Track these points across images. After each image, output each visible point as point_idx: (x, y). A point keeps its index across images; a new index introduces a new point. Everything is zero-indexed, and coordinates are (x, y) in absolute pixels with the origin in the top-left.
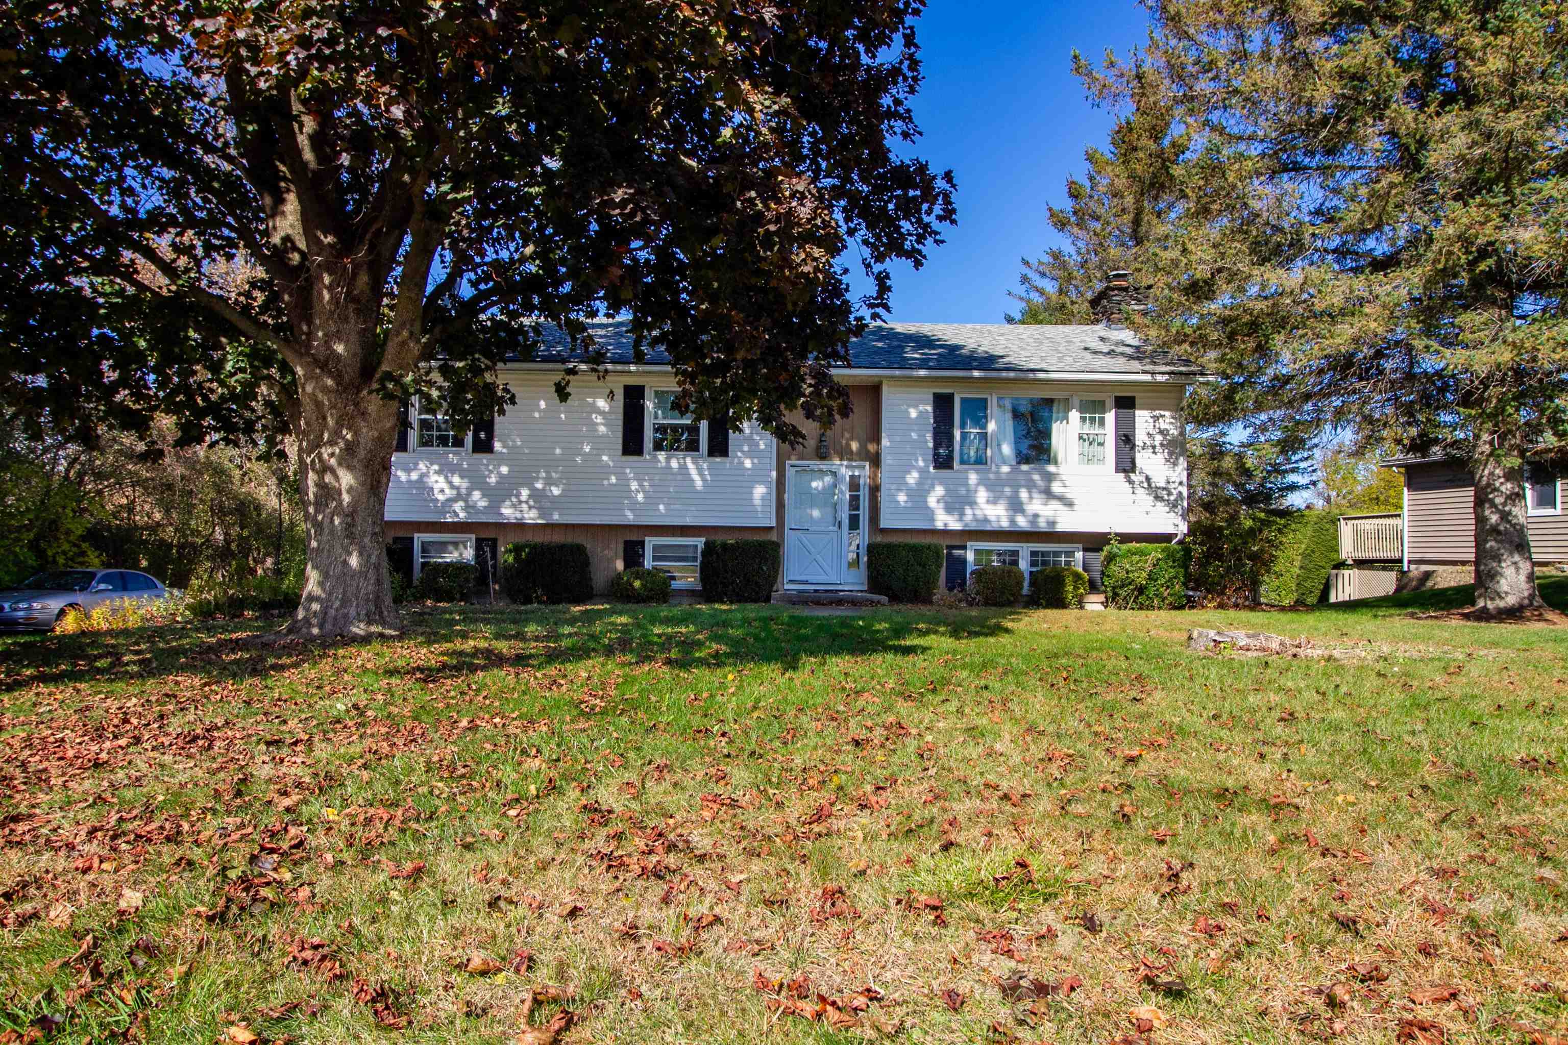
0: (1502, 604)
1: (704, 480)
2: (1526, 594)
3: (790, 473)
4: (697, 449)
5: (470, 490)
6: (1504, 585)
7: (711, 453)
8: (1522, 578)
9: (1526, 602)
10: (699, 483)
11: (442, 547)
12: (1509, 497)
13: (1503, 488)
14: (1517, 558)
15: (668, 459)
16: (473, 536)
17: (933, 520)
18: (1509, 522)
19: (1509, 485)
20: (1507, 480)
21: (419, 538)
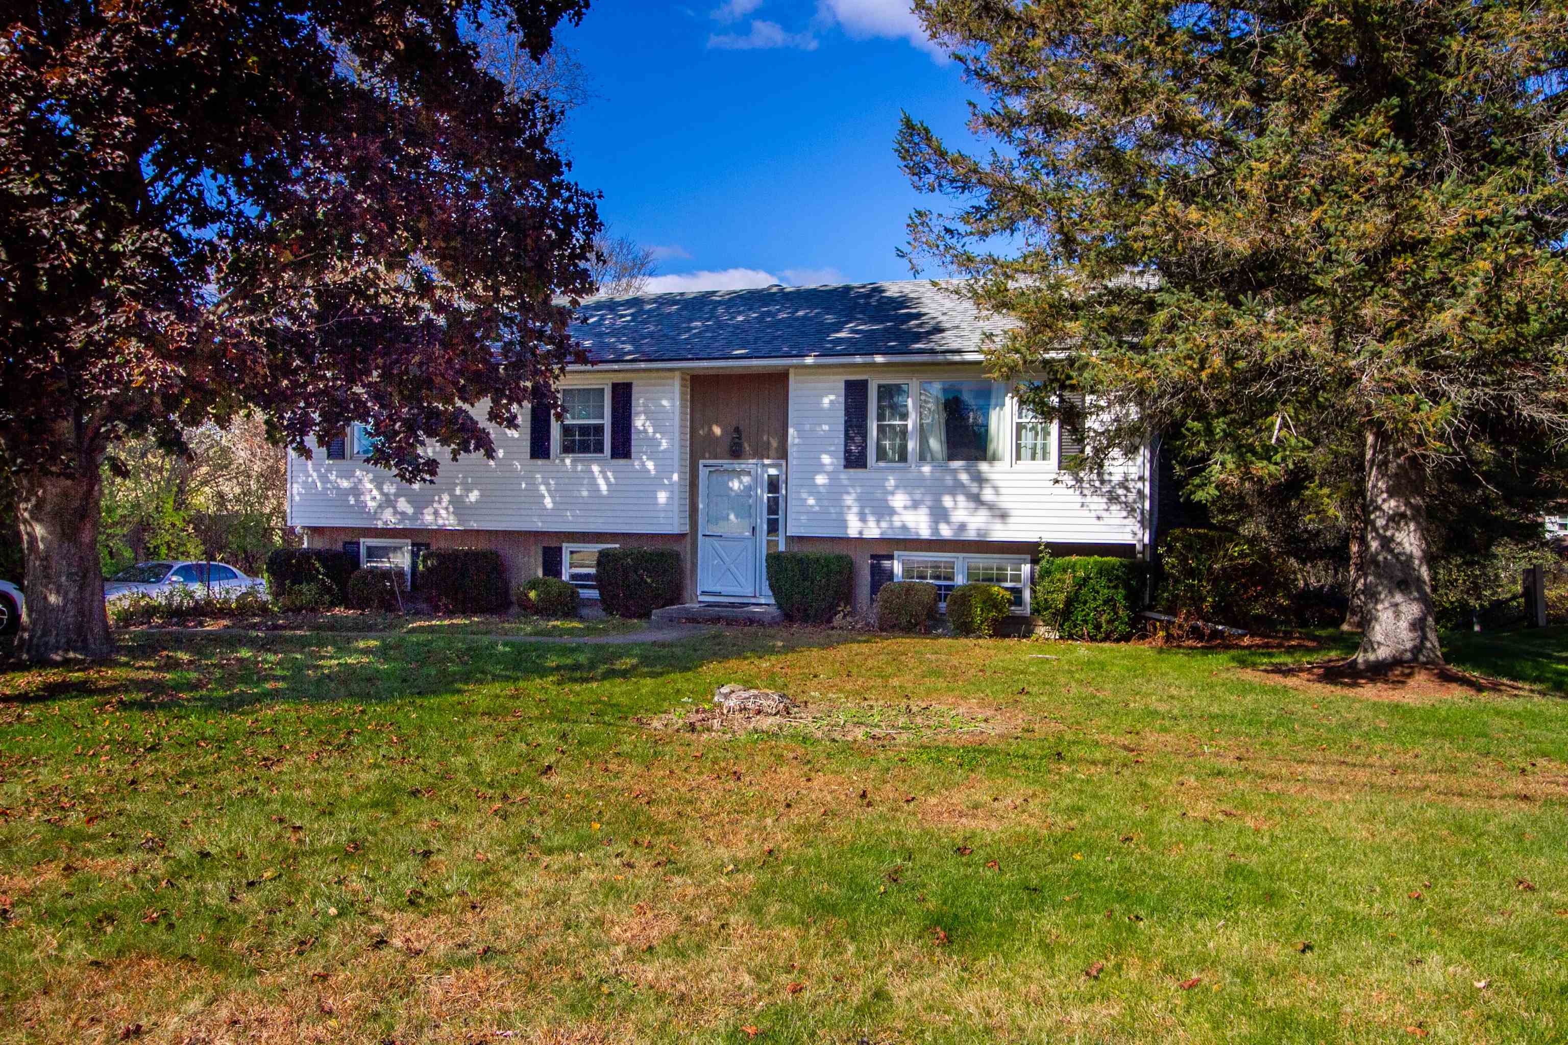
0: (1372, 657)
1: (609, 484)
2: (1409, 645)
3: (703, 473)
4: (601, 451)
5: (397, 495)
6: (1378, 633)
7: (614, 455)
8: (1404, 624)
9: (1408, 655)
10: (603, 487)
11: (383, 552)
12: (1391, 519)
13: (1385, 507)
14: (1399, 598)
15: (574, 461)
16: (409, 541)
17: (846, 527)
18: (1391, 551)
19: (1393, 503)
20: (1391, 496)
21: (366, 542)
